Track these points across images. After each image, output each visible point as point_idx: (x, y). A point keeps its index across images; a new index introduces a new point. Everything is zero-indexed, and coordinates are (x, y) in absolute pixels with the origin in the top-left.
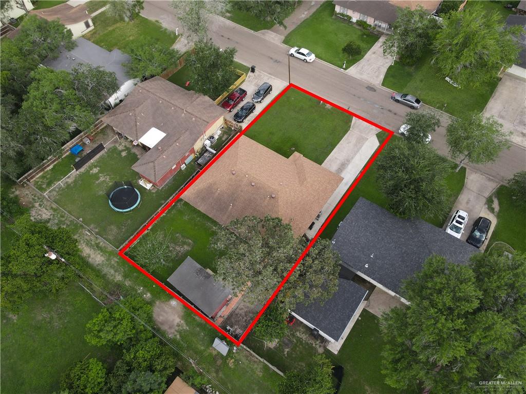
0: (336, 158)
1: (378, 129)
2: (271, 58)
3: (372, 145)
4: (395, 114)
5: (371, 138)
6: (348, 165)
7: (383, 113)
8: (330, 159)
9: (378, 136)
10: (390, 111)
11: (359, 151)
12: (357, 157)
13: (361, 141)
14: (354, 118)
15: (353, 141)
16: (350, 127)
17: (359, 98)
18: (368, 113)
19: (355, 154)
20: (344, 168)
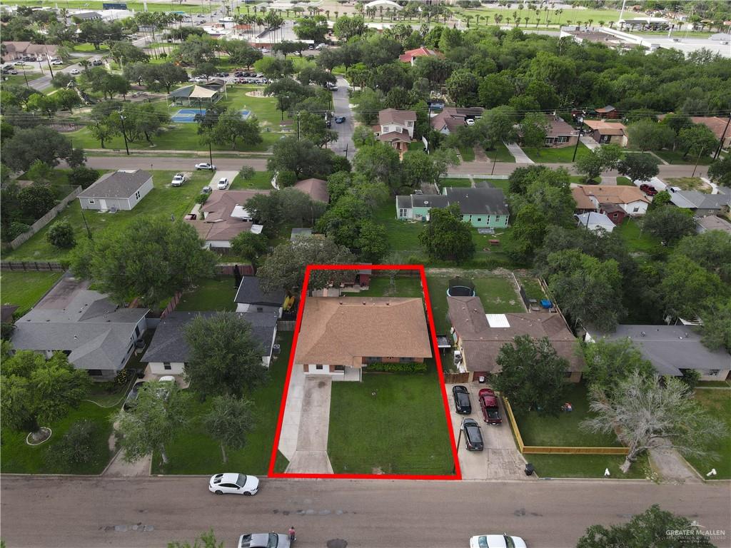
0: (320, 406)
1: (290, 473)
2: (535, 514)
3: (288, 444)
4: (276, 512)
5: (293, 453)
6: (303, 406)
7: (296, 503)
8: (326, 401)
9: (285, 462)
10: (286, 513)
11: (300, 428)
12: (297, 420)
13: (304, 443)
14: (332, 472)
15: (312, 437)
16: (329, 455)
17: (346, 512)
18: (317, 491)
19: (301, 422)
20: (305, 400)
